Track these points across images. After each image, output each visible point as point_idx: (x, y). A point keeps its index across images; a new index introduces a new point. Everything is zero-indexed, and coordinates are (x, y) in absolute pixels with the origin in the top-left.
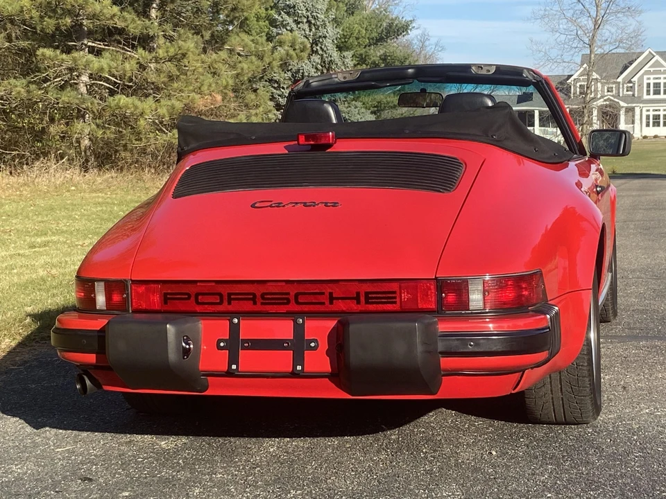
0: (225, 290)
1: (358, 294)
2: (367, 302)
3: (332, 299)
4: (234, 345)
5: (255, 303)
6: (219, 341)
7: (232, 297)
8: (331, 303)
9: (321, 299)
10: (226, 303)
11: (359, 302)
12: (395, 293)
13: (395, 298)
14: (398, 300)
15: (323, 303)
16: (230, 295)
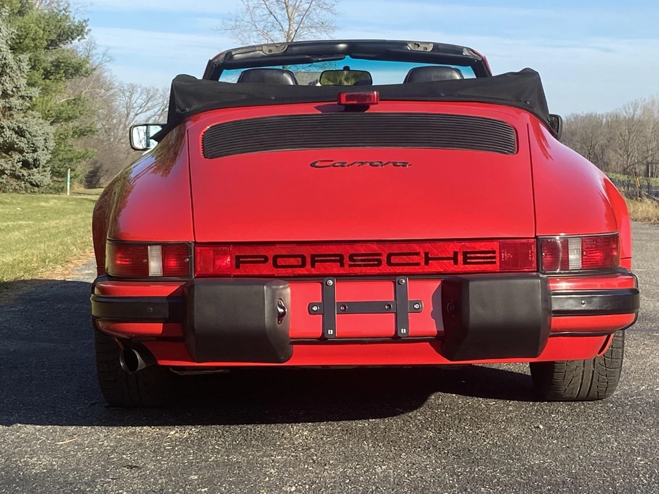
0: (307, 251)
1: (456, 254)
2: (465, 262)
3: (427, 260)
4: (327, 309)
5: (342, 265)
6: (311, 306)
7: (316, 259)
8: (427, 263)
9: (415, 259)
10: (308, 266)
11: (456, 263)
12: (494, 252)
13: (494, 258)
14: (497, 260)
15: (418, 264)
16: (313, 257)
